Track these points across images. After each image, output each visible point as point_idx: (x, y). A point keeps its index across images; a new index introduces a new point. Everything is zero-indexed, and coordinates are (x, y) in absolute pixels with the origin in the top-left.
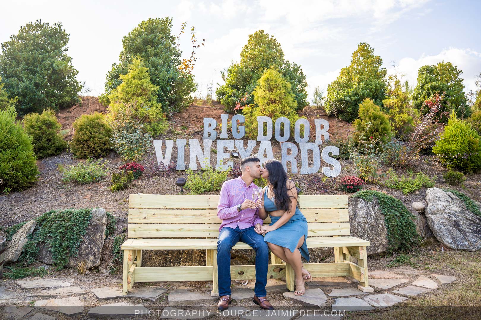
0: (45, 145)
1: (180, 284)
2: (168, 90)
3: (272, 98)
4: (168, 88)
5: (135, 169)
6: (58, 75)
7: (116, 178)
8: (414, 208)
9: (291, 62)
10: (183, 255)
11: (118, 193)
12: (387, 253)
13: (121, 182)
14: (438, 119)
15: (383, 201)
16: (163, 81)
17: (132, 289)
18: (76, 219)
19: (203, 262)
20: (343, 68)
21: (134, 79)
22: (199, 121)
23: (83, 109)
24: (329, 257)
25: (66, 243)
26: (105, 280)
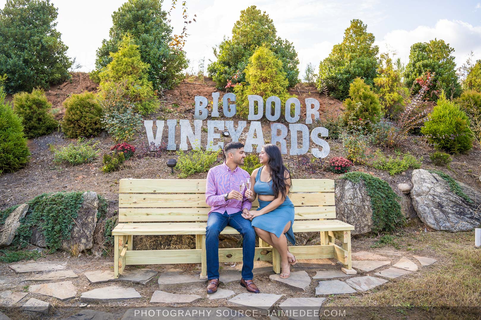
0: (36, 125)
1: (170, 267)
2: (159, 67)
3: (263, 77)
4: (159, 65)
5: (127, 149)
6: (48, 51)
7: (107, 159)
8: (400, 190)
9: (283, 39)
10: (173, 237)
11: (110, 175)
12: (372, 233)
13: (112, 164)
14: (428, 98)
15: (369, 183)
16: (154, 58)
17: (123, 273)
18: (68, 202)
19: (192, 244)
20: (335, 46)
21: (125, 56)
22: (191, 99)
23: (74, 86)
24: (316, 237)
25: (59, 227)
26: (97, 262)
